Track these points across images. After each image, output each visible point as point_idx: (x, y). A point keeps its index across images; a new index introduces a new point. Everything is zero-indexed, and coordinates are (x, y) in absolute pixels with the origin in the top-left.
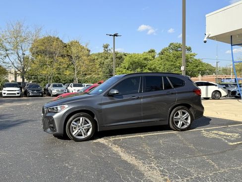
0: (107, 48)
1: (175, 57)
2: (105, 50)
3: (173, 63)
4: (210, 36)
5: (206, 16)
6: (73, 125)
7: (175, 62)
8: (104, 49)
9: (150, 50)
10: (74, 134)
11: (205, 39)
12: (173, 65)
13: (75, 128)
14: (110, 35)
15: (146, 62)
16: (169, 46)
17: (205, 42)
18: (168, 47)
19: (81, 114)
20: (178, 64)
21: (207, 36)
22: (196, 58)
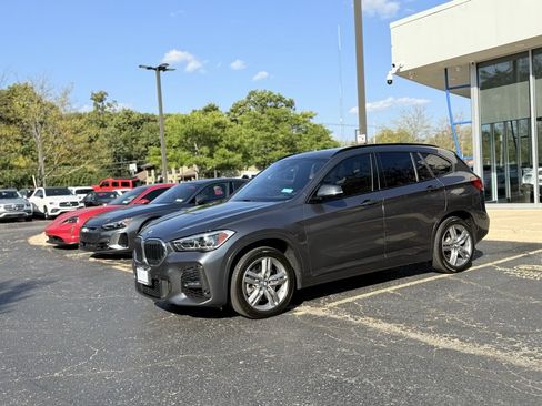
0: (101, 101)
1: (272, 120)
2: (98, 107)
3: (268, 134)
4: (402, 70)
5: (392, 25)
6: (248, 280)
7: (273, 132)
8: (95, 104)
9: (206, 105)
10: (250, 300)
11: (390, 77)
12: (270, 138)
13: (251, 286)
14: (149, 68)
15: (219, 131)
16: (249, 98)
17: (390, 82)
18: (245, 98)
19: (265, 249)
20: (281, 136)
21: (394, 70)
22: (314, 121)
